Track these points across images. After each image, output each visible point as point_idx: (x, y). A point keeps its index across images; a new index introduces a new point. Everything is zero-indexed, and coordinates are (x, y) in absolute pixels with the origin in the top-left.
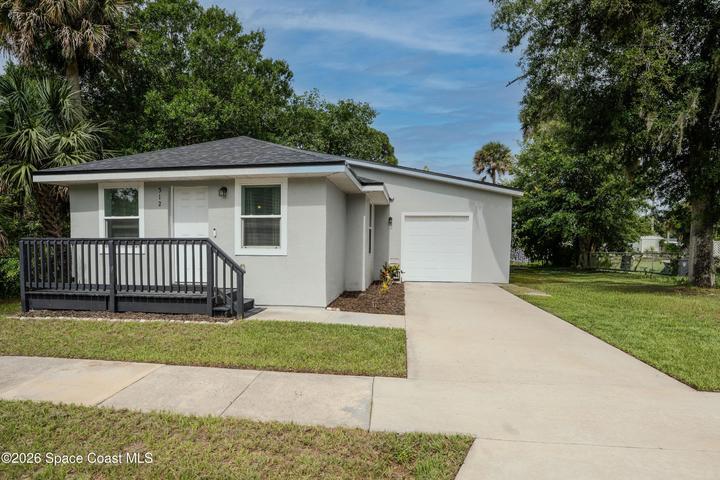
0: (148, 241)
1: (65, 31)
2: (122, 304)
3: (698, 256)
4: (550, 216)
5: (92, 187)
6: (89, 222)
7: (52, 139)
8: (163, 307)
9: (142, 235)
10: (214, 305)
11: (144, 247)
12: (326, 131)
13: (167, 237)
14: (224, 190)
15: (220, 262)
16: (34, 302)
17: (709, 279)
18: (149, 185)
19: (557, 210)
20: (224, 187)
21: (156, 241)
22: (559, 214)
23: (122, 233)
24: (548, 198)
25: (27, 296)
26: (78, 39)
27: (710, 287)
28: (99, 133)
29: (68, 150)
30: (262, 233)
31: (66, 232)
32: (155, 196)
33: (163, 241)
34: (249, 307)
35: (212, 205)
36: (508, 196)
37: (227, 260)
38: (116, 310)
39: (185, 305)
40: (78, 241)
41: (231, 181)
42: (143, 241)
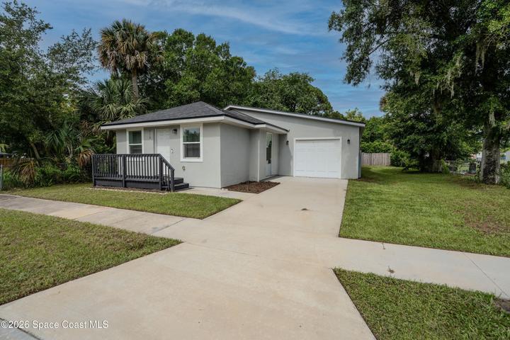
0: (145, 155)
1: (128, 57)
2: (128, 184)
3: (487, 163)
4: (406, 138)
5: (124, 131)
6: (123, 146)
7: (119, 108)
8: (143, 185)
9: (143, 153)
10: (162, 185)
11: (143, 158)
12: (282, 91)
13: (152, 153)
14: (176, 130)
15: (164, 164)
16: (98, 182)
17: (494, 179)
18: (146, 129)
19: (410, 134)
20: (175, 129)
21: (148, 155)
22: (412, 137)
23: (136, 151)
24: (403, 126)
25: (95, 179)
26: (133, 60)
27: (494, 184)
28: (144, 103)
29: (126, 113)
30: (192, 151)
31: (114, 151)
32: (148, 134)
33: (151, 155)
34: (187, 186)
35: (171, 138)
36: (357, 126)
37: (167, 164)
38: (126, 187)
39: (152, 185)
40: (119, 155)
41: (178, 126)
42: (143, 155)
